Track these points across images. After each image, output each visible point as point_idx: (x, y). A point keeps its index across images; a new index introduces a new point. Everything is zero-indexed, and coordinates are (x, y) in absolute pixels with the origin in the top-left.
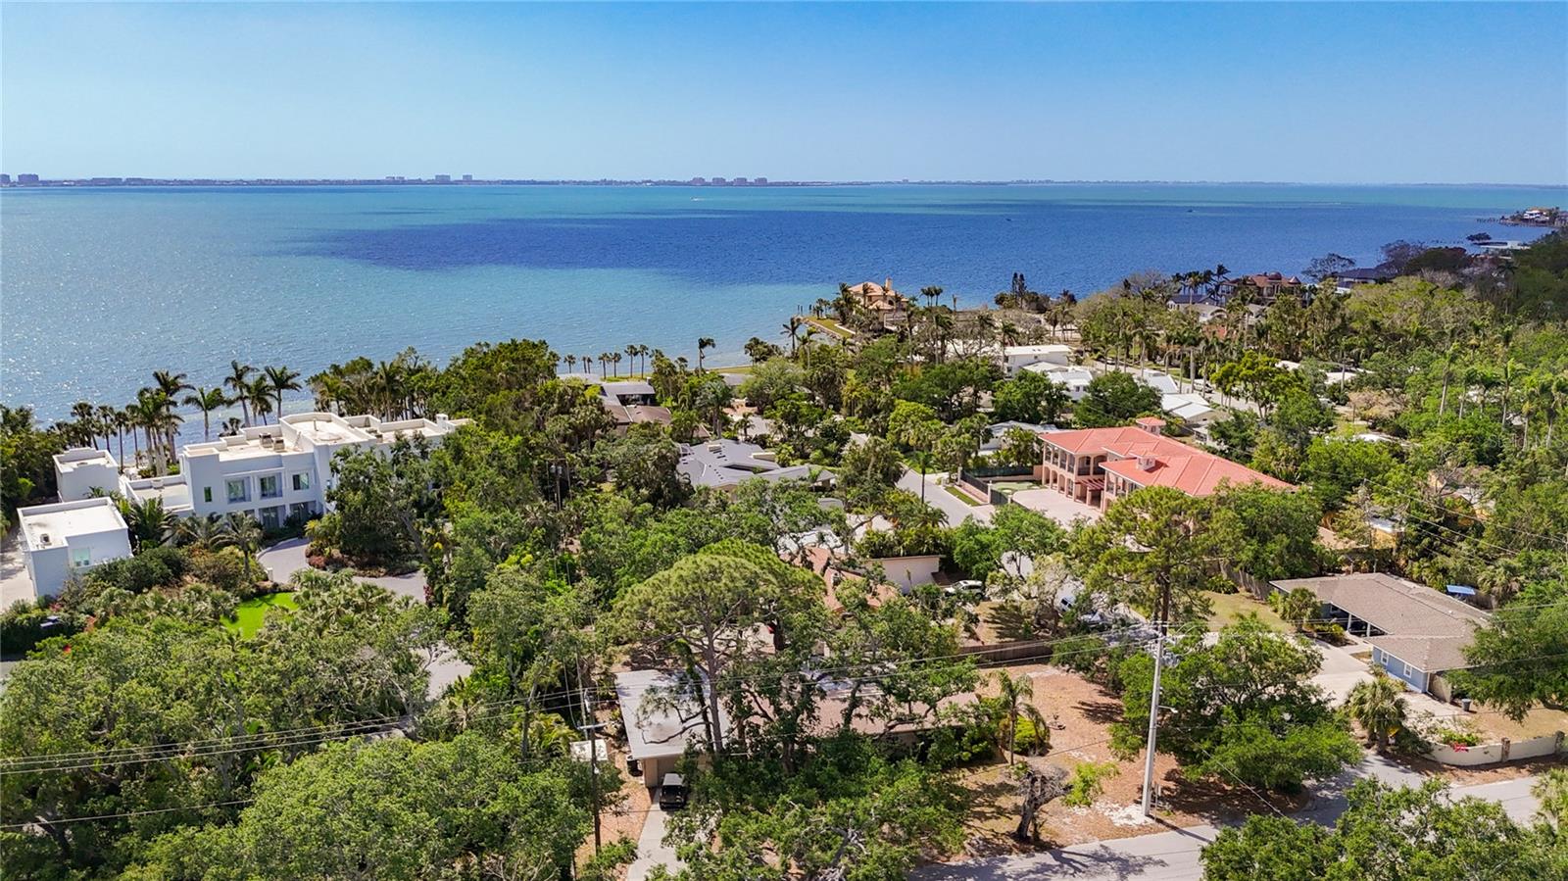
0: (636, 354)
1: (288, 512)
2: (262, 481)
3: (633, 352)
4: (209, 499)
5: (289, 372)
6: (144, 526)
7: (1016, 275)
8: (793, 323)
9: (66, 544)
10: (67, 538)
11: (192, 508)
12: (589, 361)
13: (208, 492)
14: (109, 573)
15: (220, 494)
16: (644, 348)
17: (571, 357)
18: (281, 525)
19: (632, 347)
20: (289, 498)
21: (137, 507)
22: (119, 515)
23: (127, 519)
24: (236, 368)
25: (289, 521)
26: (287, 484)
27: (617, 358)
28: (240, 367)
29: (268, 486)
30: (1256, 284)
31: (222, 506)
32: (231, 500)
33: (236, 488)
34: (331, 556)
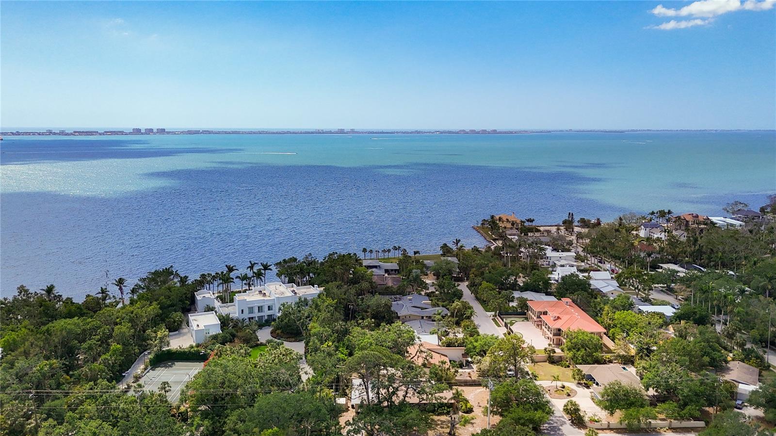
0: (396, 250)
1: (266, 318)
2: (259, 307)
3: (395, 248)
4: (242, 313)
5: (269, 264)
6: (225, 321)
7: (570, 213)
8: (457, 241)
9: (204, 328)
10: (204, 326)
11: (237, 315)
12: (378, 252)
13: (242, 311)
14: (215, 337)
15: (246, 311)
16: (399, 247)
17: (371, 250)
18: (264, 322)
20: (266, 313)
21: (222, 316)
22: (217, 318)
23: (220, 320)
24: (251, 264)
25: (266, 321)
26: (266, 309)
27: (389, 251)
29: (260, 309)
30: (685, 219)
31: (246, 315)
32: (249, 313)
33: (251, 310)
34: (278, 334)
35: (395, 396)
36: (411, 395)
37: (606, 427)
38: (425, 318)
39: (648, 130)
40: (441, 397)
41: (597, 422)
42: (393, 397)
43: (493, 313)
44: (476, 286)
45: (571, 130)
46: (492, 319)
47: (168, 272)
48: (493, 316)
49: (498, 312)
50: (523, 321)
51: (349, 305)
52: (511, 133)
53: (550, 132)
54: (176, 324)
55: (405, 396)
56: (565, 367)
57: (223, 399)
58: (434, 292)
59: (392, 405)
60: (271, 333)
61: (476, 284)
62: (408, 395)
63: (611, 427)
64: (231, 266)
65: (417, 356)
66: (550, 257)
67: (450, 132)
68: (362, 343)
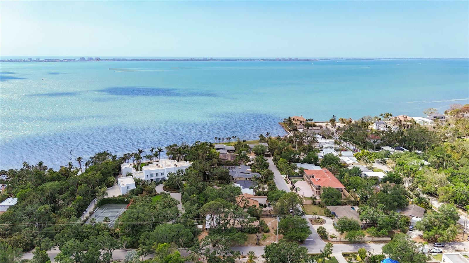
0: (234, 138)
1: (160, 179)
2: (156, 174)
3: (233, 137)
4: (147, 177)
5: (161, 149)
6: (138, 182)
7: (333, 116)
8: (268, 134)
9: (126, 186)
10: (126, 185)
11: (144, 178)
12: (224, 139)
13: (147, 176)
14: (132, 191)
15: (149, 176)
16: (236, 137)
17: (220, 138)
18: (159, 182)
19: (233, 136)
20: (160, 177)
21: (136, 179)
23: (135, 181)
24: (152, 148)
25: (161, 181)
26: (160, 174)
27: (230, 138)
28: (153, 148)
29: (157, 174)
30: (399, 119)
31: (149, 178)
32: (151, 177)
33: (152, 175)
34: (167, 188)
35: (228, 224)
36: (236, 224)
37: (339, 240)
38: (247, 179)
39: (388, 58)
40: (252, 225)
41: (334, 238)
42: (227, 225)
43: (285, 176)
44: (277, 160)
45: (342, 58)
46: (285, 179)
47: (106, 154)
48: (285, 178)
49: (288, 175)
50: (301, 180)
51: (206, 172)
52: (307, 60)
53: (329, 59)
54: (111, 183)
55: (233, 225)
56: (321, 207)
57: (137, 226)
58: (254, 164)
59: (226, 229)
60: (163, 188)
61: (277, 159)
62: (235, 224)
63: (341, 241)
64: (141, 150)
65: (241, 202)
66: (320, 142)
67: (270, 60)
68: (211, 195)
